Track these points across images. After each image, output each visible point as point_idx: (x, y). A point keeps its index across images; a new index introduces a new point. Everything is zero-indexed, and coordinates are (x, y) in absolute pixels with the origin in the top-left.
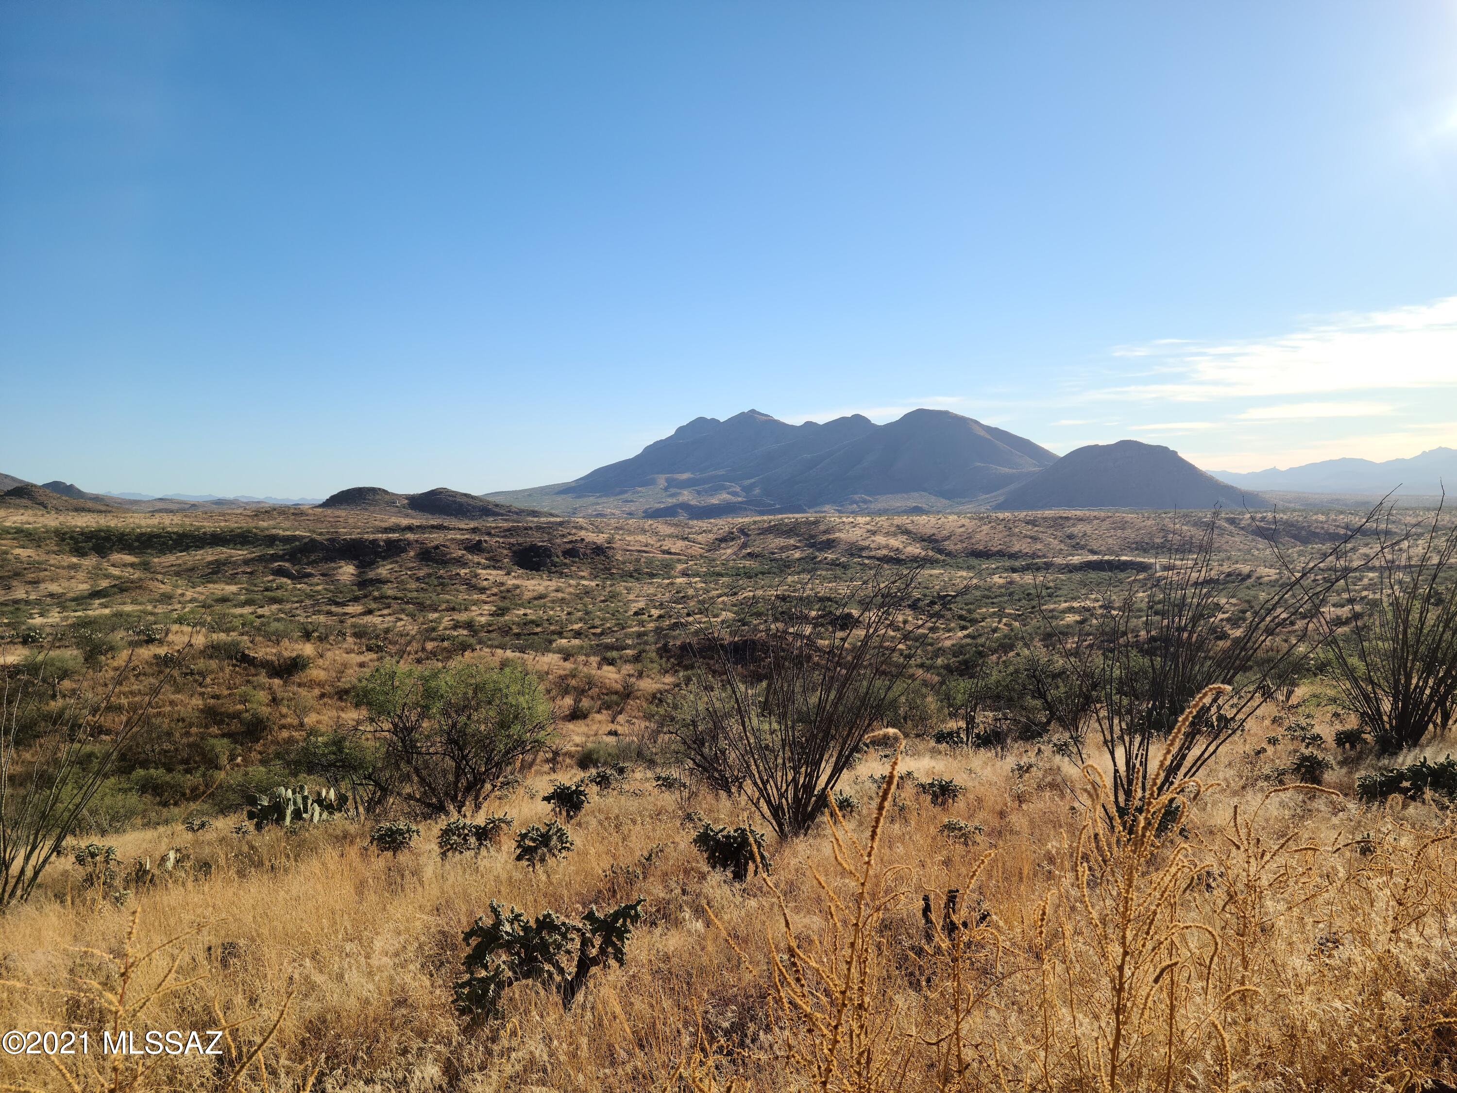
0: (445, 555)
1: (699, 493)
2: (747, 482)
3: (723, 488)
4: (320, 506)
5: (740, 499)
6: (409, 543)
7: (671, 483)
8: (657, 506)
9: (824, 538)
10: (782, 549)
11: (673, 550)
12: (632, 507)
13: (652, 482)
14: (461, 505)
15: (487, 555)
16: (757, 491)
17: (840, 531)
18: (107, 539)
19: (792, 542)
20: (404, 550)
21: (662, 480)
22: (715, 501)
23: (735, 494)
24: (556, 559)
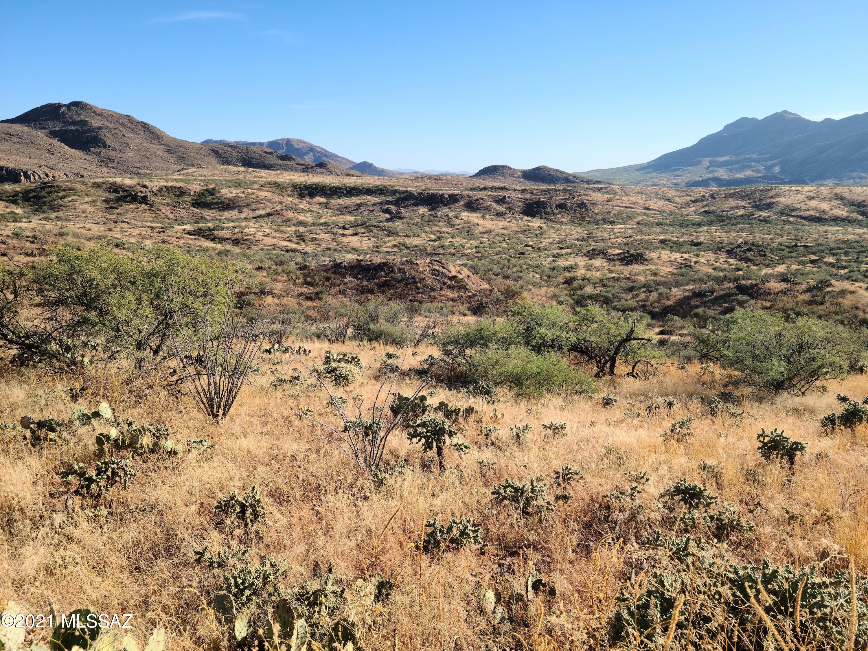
0: (480, 205)
1: (730, 170)
2: (769, 163)
3: (749, 167)
4: (471, 177)
5: (760, 175)
6: (462, 197)
7: (712, 164)
8: (697, 179)
9: (768, 201)
10: (732, 208)
11: (651, 207)
12: (679, 180)
13: (699, 163)
14: (552, 176)
15: (507, 206)
16: (777, 169)
17: (784, 196)
18: (316, 189)
19: (743, 203)
20: (457, 201)
21: (706, 162)
22: (741, 176)
23: (758, 171)
24: (548, 210)
